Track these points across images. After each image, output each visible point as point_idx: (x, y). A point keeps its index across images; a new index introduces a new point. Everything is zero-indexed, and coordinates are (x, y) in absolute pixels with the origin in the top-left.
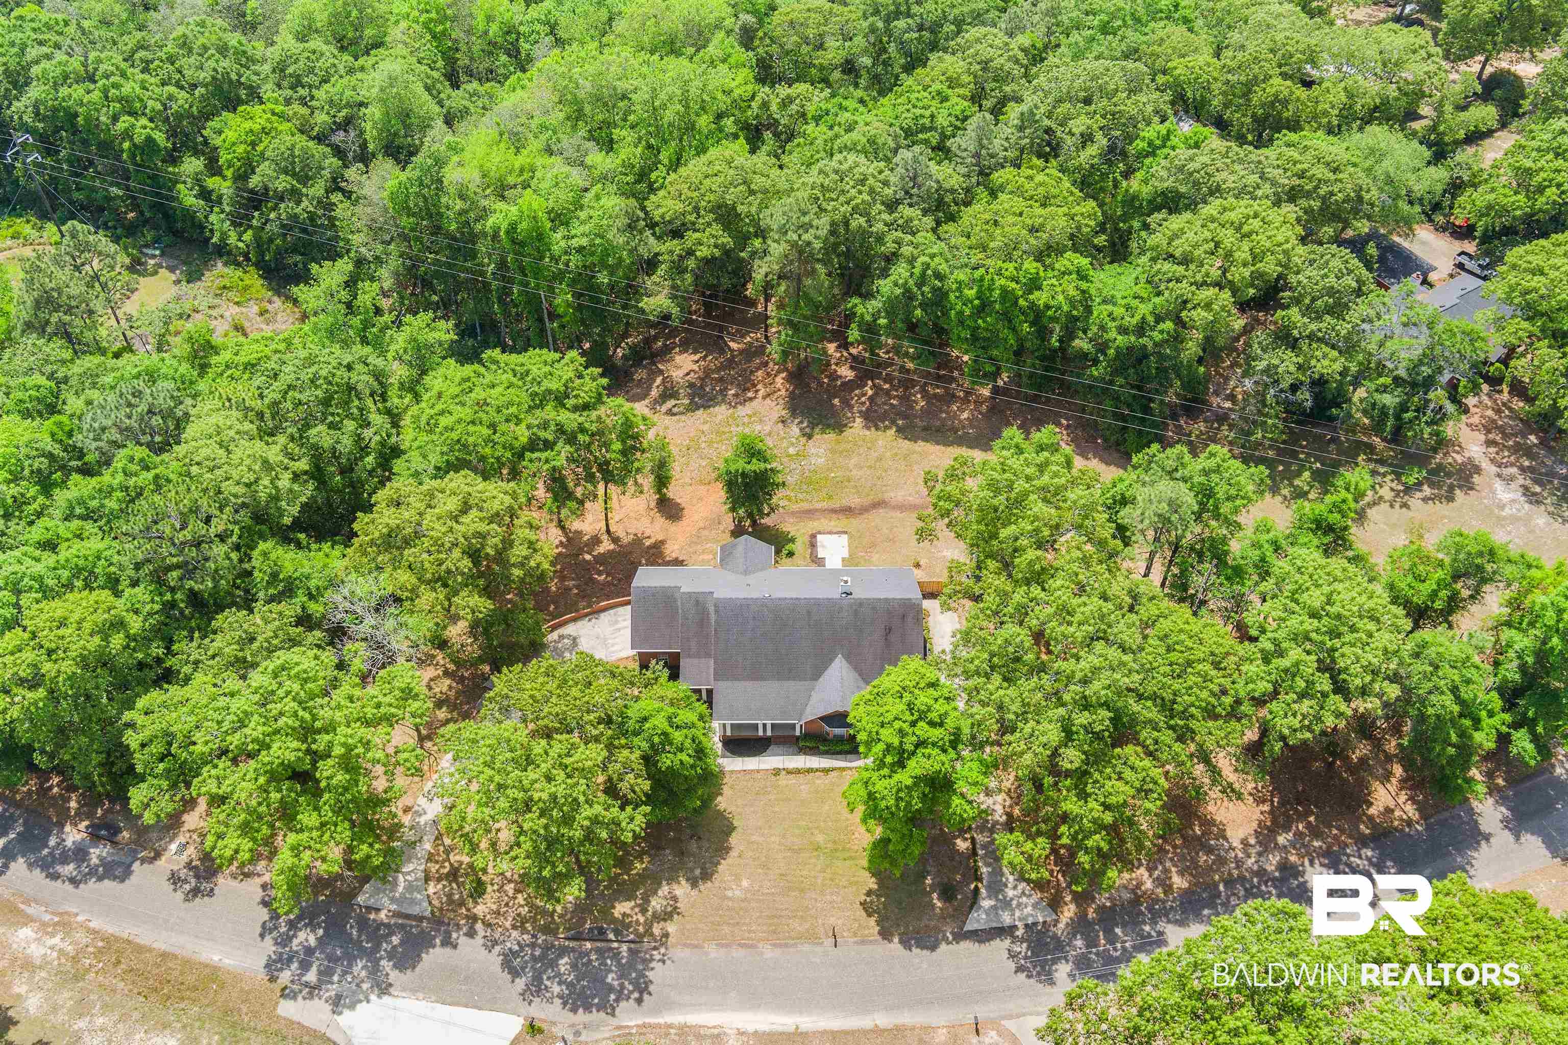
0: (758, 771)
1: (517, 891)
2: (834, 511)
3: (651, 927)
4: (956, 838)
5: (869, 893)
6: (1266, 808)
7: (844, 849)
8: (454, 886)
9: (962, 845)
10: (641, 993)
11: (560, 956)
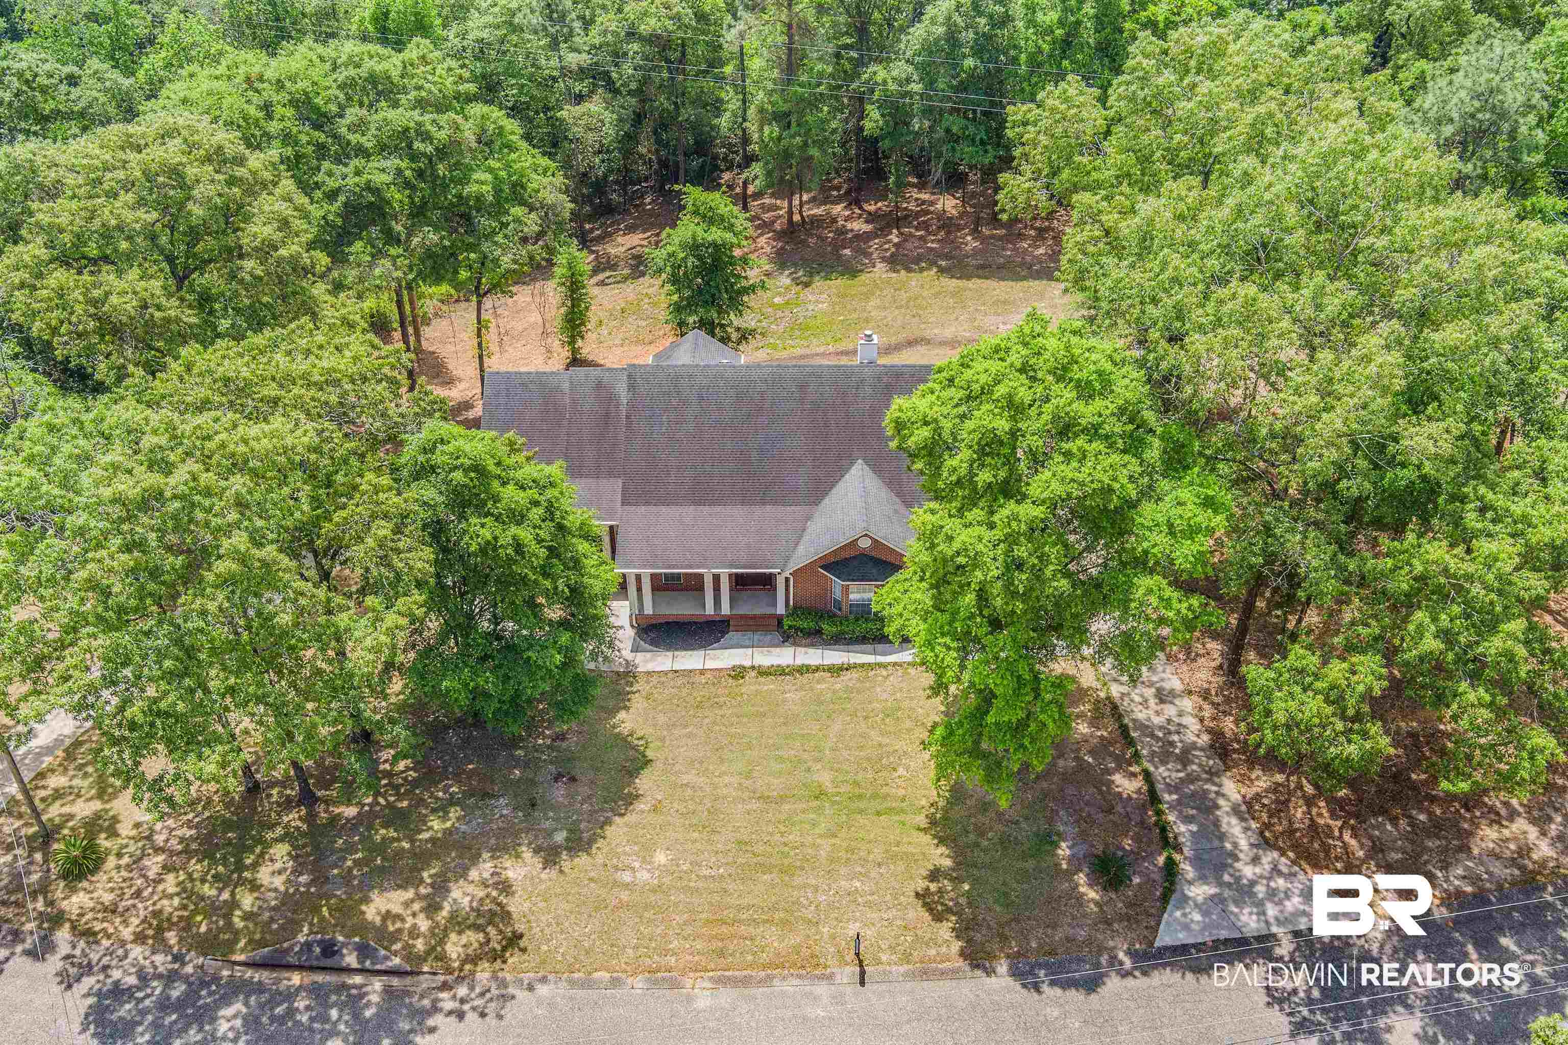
0: (702, 672)
4: (1110, 772)
9: (1126, 785)
11: (227, 1000)
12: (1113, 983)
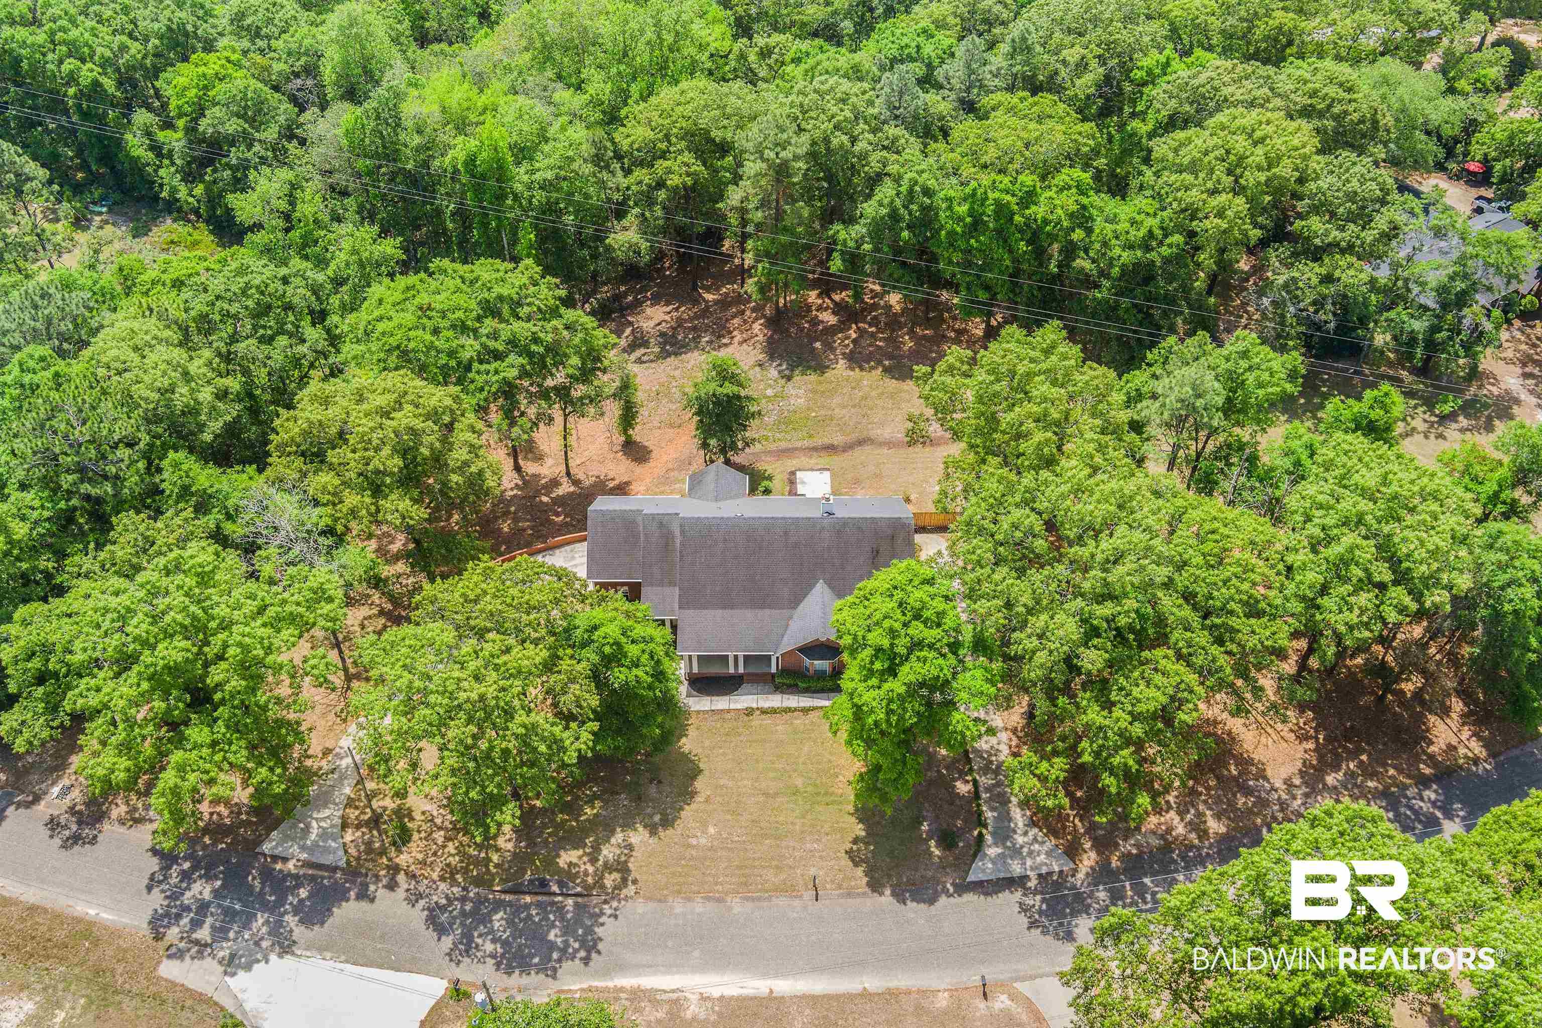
0: (729, 711)
1: (448, 839)
2: (815, 449)
3: (602, 878)
4: (955, 780)
5: (855, 841)
6: (1311, 745)
7: (826, 794)
8: (375, 833)
9: (963, 788)
10: (589, 952)
11: (495, 911)
12: (943, 899)
